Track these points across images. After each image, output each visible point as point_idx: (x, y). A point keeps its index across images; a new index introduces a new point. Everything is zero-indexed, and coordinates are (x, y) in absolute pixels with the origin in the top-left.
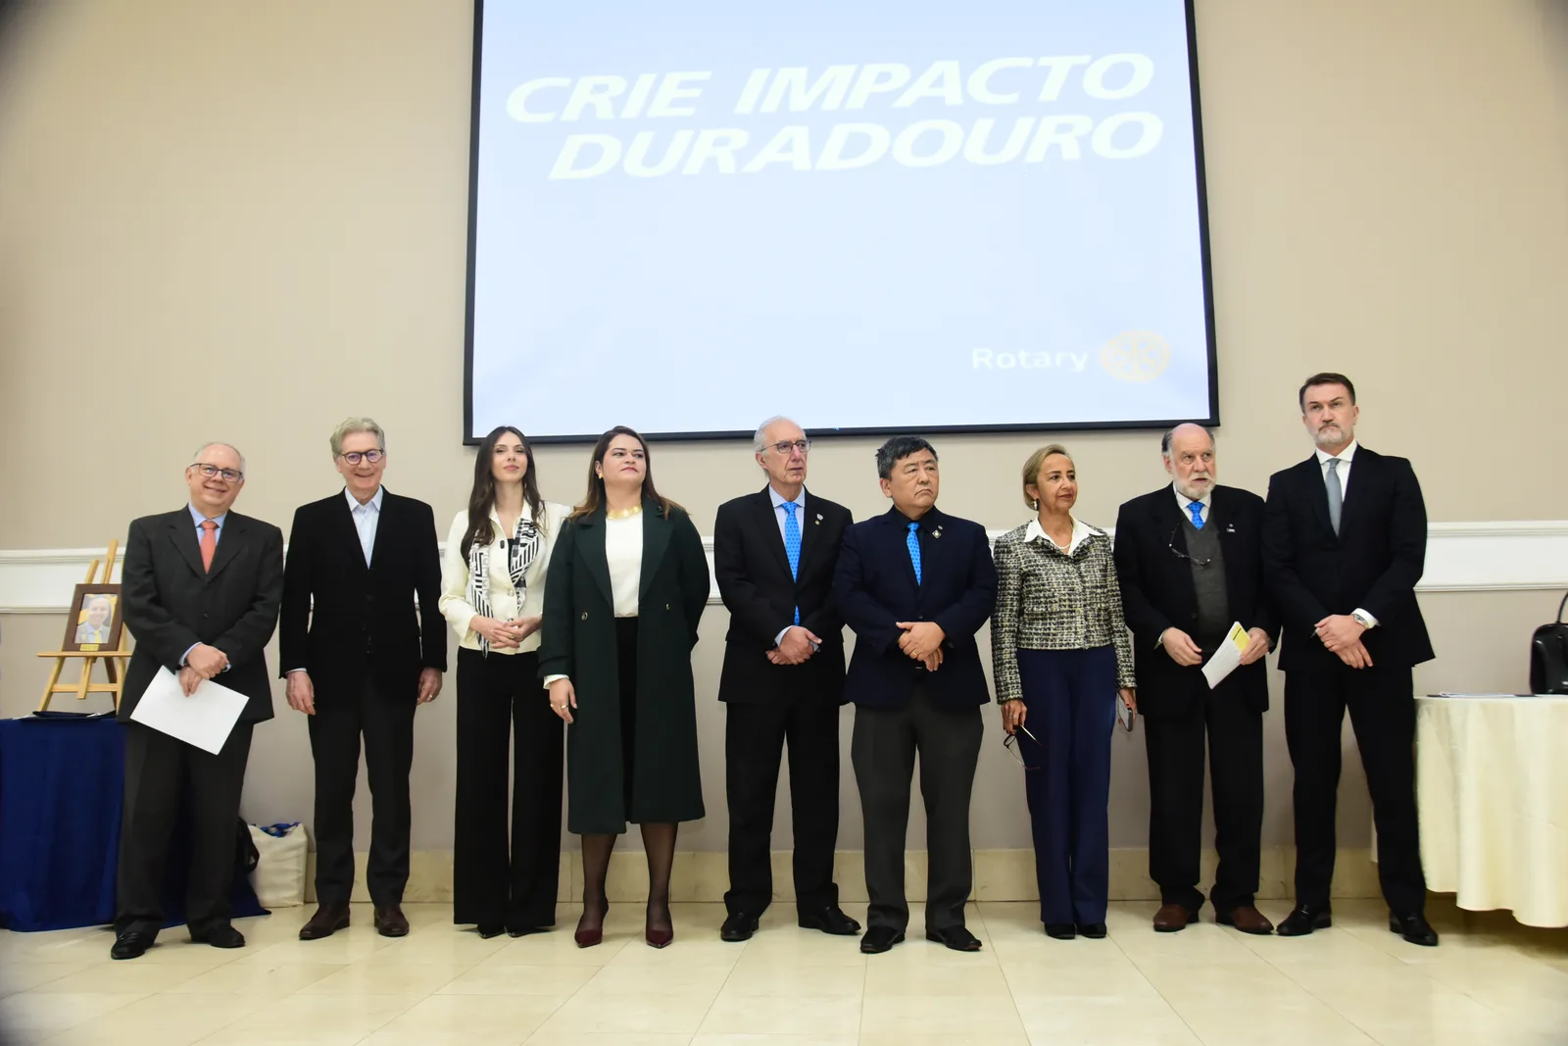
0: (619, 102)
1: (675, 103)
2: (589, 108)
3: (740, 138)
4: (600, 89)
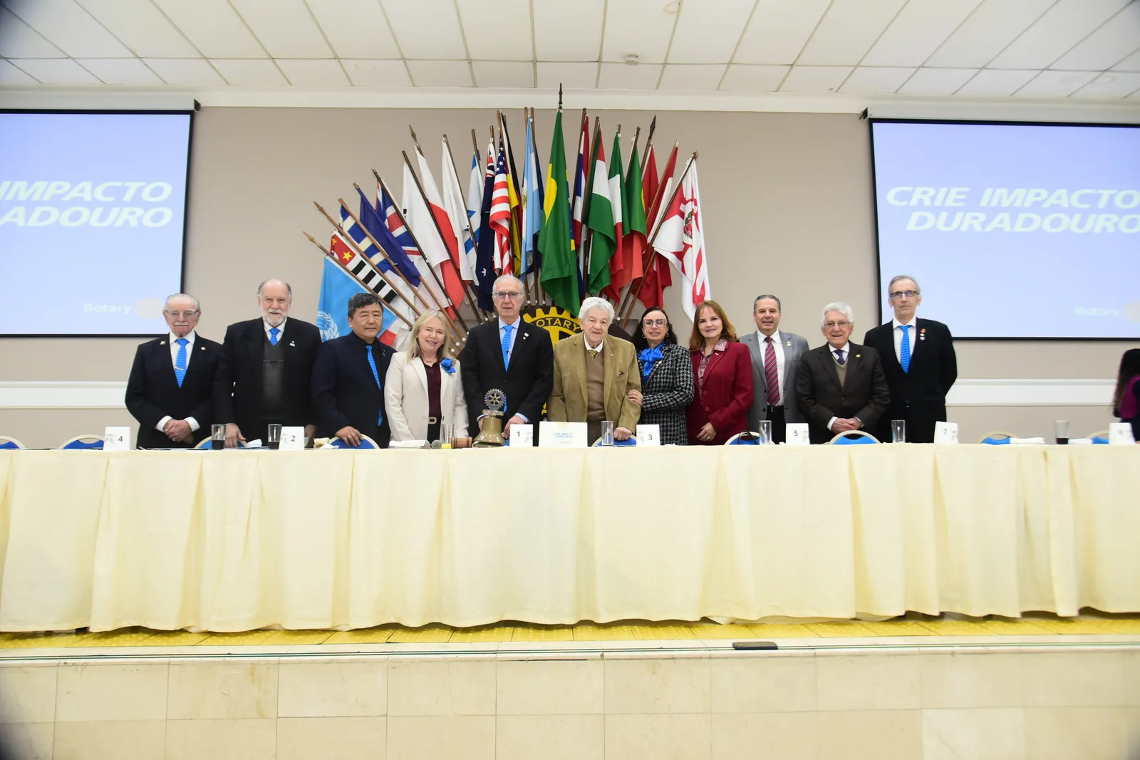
0: (933, 198)
1: (956, 201)
2: (921, 201)
3: (982, 217)
4: (925, 193)
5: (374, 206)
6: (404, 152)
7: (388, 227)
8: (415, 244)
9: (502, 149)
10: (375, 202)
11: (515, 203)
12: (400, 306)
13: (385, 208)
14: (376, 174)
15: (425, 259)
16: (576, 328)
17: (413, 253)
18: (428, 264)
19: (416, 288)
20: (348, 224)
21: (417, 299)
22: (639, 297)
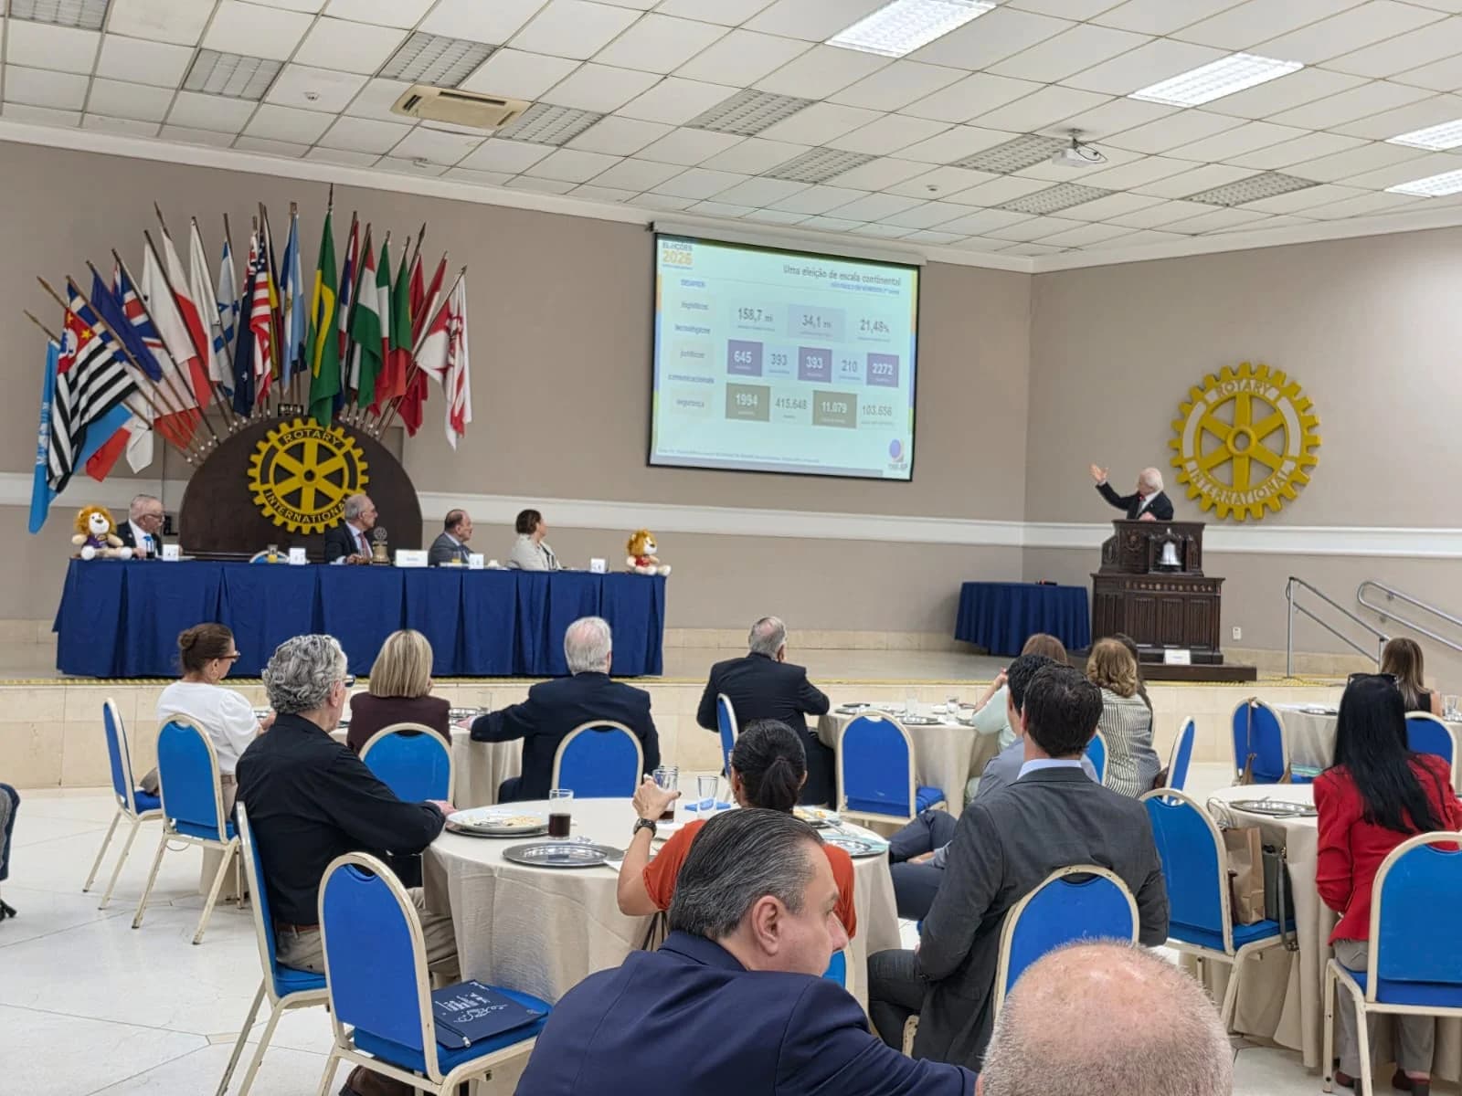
5: (110, 288)
6: (146, 232)
7: (125, 313)
8: (156, 334)
9: (263, 244)
10: (112, 282)
11: (275, 304)
12: (138, 402)
13: (124, 292)
14: (115, 254)
15: (169, 354)
16: (335, 442)
17: (154, 345)
18: (173, 360)
19: (156, 384)
20: (77, 305)
21: (157, 395)
22: (399, 411)
